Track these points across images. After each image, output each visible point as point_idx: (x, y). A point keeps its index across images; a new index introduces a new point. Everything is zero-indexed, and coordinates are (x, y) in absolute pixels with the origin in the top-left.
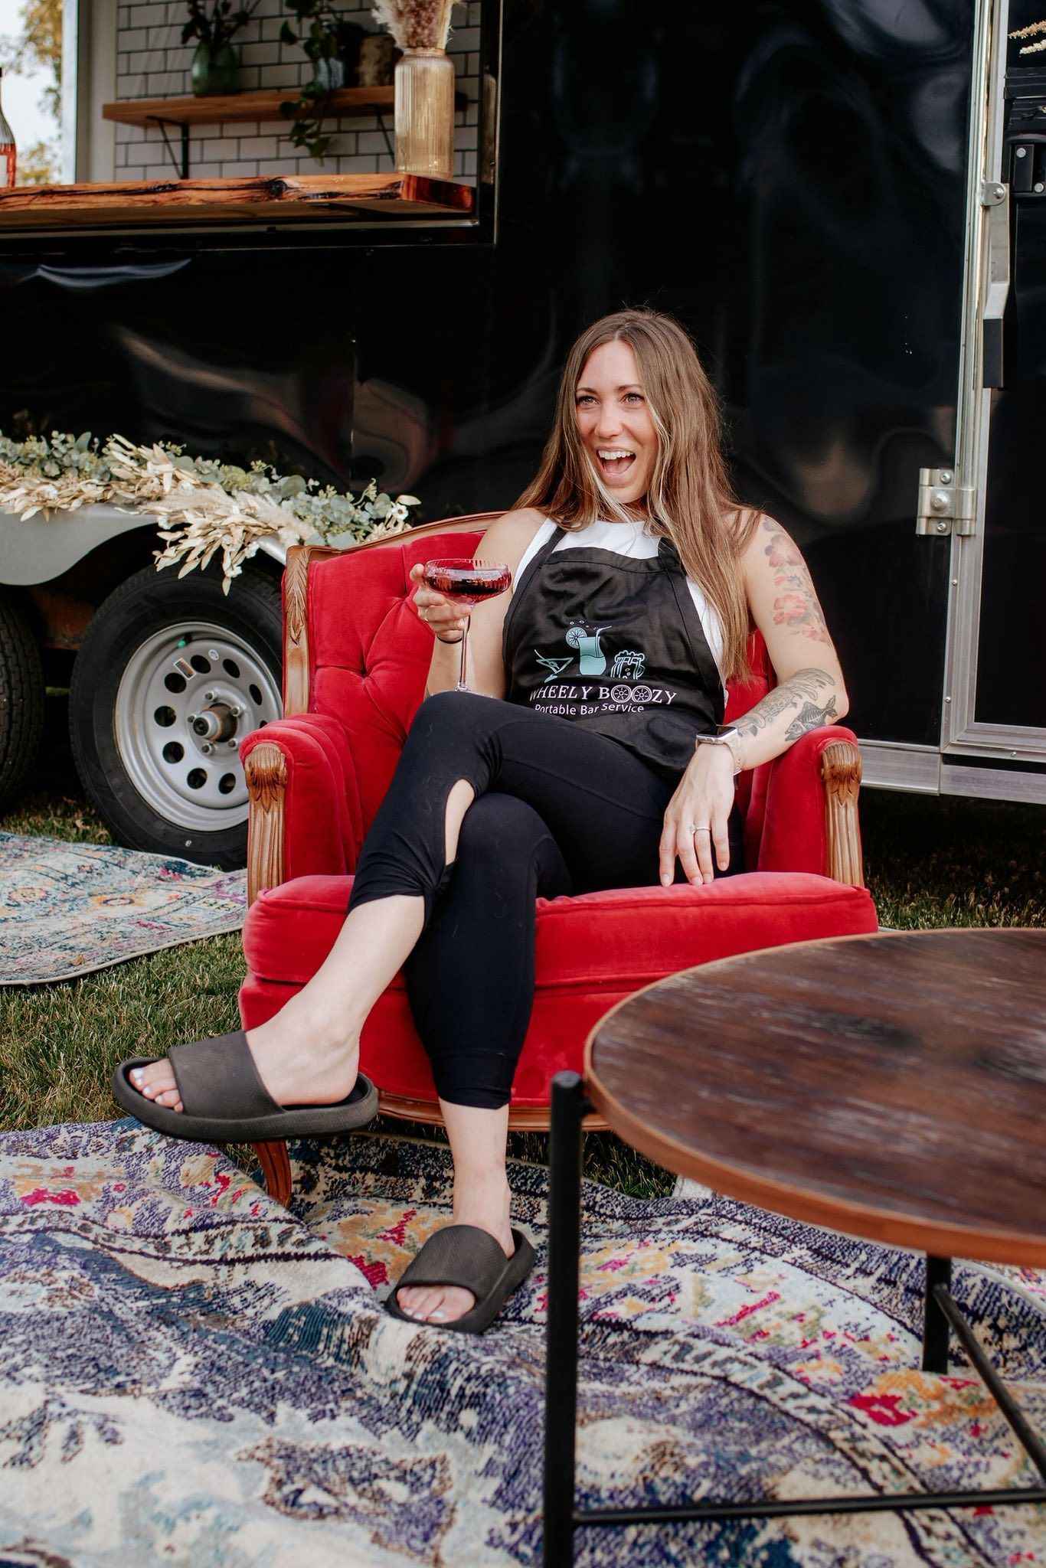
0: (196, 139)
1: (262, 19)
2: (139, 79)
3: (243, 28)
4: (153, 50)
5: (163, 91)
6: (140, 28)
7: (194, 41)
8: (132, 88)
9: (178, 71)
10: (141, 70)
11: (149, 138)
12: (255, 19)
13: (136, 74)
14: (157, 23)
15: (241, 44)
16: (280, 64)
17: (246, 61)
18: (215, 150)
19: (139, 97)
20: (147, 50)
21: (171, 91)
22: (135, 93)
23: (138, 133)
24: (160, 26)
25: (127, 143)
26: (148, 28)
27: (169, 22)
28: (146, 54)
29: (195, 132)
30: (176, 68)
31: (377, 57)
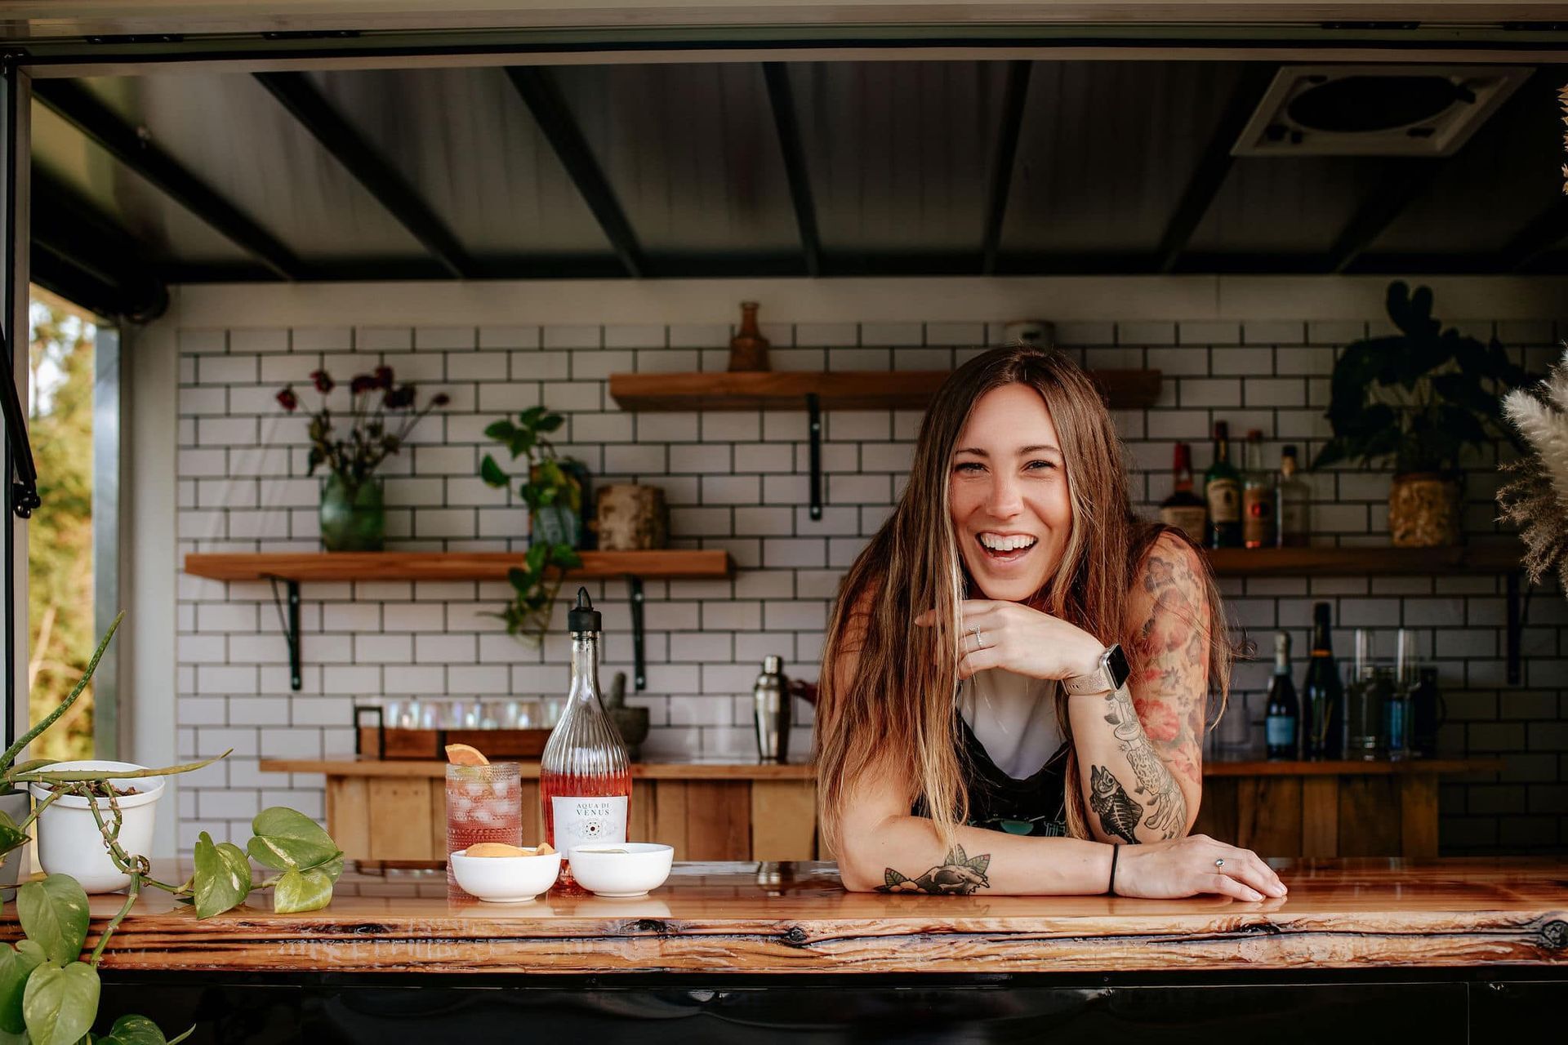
0: (312, 602)
1: (414, 446)
2: (216, 516)
3: (390, 457)
4: (236, 478)
5: (255, 534)
6: (216, 447)
7: (324, 469)
8: (206, 526)
9: (280, 509)
10: (219, 503)
11: (233, 597)
12: (406, 445)
13: (208, 509)
14: (244, 441)
15: (383, 478)
16: (445, 506)
17: (388, 500)
18: (340, 617)
19: (215, 540)
20: (228, 477)
21: (267, 534)
22: (209, 534)
23: (215, 589)
24: (249, 447)
25: (196, 604)
26: (228, 448)
27: (264, 441)
28: (225, 484)
29: (307, 591)
30: (276, 503)
31: (633, 511)
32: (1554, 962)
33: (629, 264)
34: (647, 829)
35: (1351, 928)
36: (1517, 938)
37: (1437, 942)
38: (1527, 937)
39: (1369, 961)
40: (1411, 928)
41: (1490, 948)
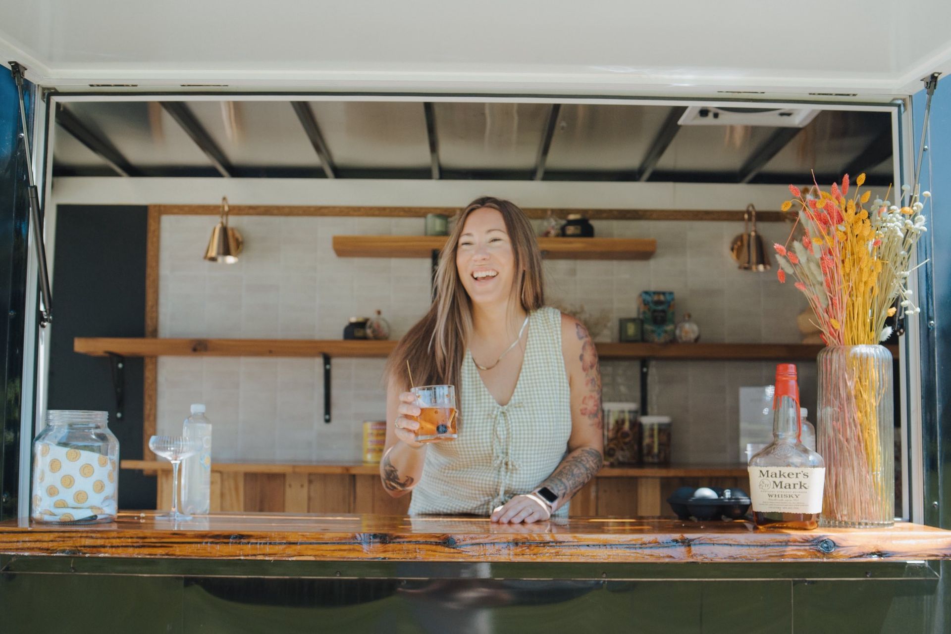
32: (825, 560)
33: (328, 171)
34: (349, 506)
35: (726, 542)
36: (808, 548)
37: (768, 549)
38: (812, 547)
39: (735, 559)
40: (755, 542)
41: (795, 552)
